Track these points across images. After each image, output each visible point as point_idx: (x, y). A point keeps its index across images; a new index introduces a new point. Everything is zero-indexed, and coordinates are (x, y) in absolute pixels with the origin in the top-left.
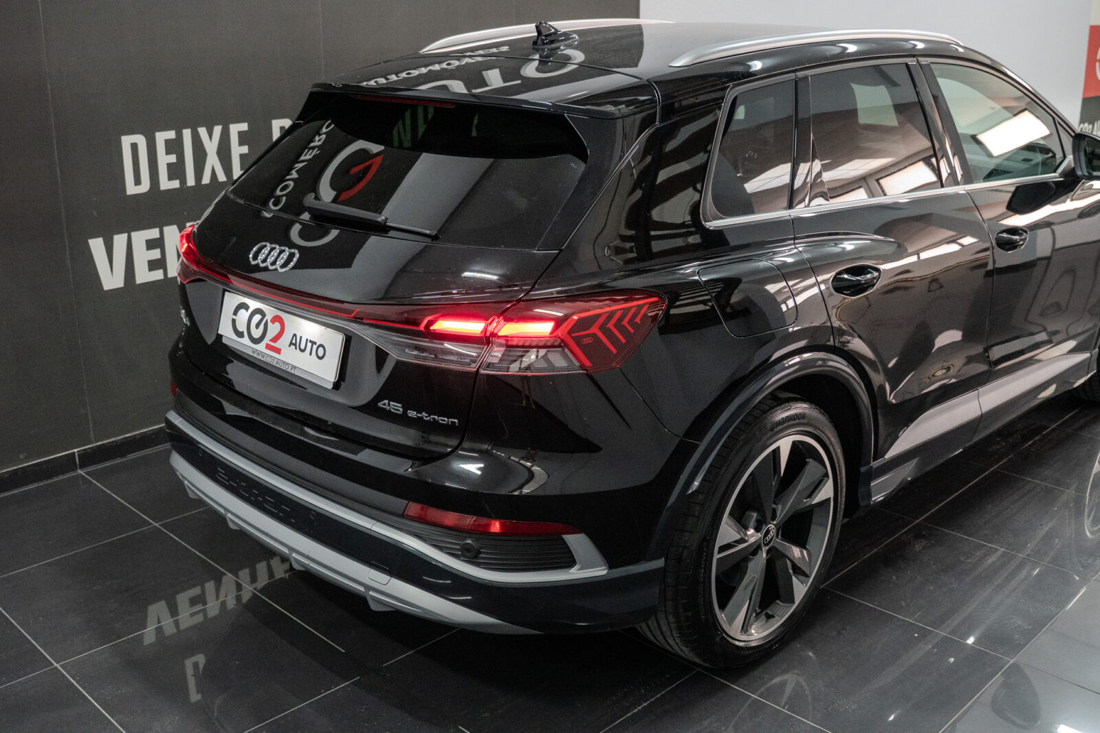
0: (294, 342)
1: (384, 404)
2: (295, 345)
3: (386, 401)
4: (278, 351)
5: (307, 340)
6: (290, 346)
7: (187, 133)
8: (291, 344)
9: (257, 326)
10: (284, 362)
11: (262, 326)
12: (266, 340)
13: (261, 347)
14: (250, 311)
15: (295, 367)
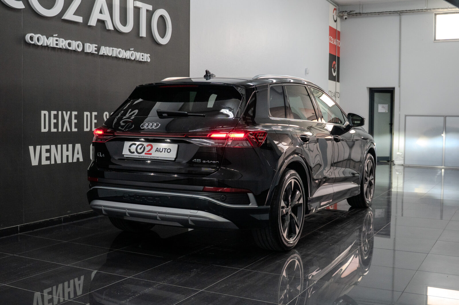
0: (157, 150)
1: (195, 160)
2: (158, 151)
3: (196, 159)
4: (151, 154)
5: (163, 149)
6: (155, 152)
7: (60, 112)
8: (156, 151)
9: (140, 149)
10: (153, 157)
11: (142, 149)
12: (145, 152)
13: (143, 154)
14: (136, 145)
15: (158, 157)
